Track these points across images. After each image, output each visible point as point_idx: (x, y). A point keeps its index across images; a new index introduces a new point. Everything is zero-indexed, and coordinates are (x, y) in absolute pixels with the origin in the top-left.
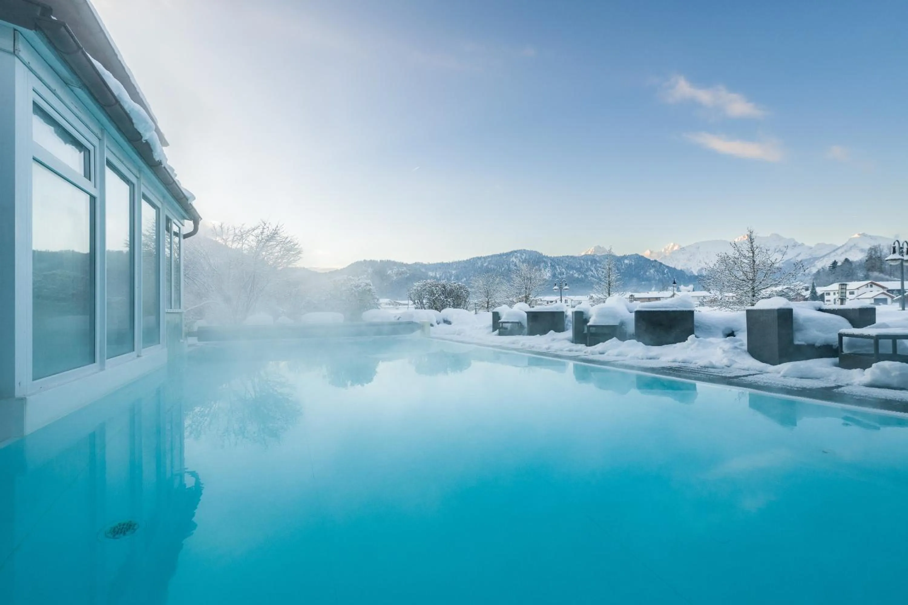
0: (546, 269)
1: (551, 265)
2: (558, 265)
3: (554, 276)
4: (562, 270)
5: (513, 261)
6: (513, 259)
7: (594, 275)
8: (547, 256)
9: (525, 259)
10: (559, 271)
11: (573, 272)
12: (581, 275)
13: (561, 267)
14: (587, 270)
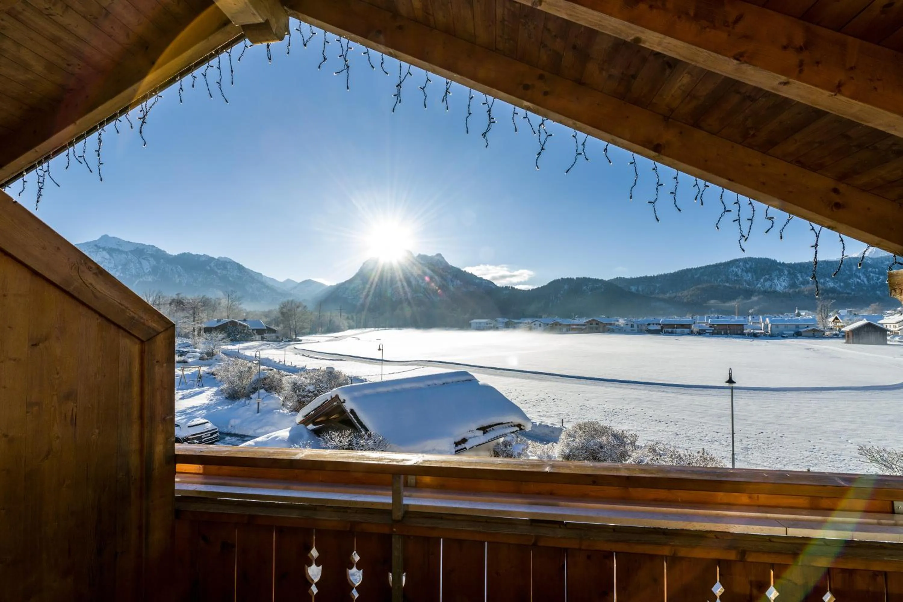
0: (780, 278)
1: (789, 273)
2: (801, 272)
3: (793, 285)
4: (807, 278)
5: (733, 271)
6: (735, 269)
7: (862, 282)
8: (783, 263)
9: (751, 267)
10: (801, 279)
11: (826, 280)
12: (839, 282)
13: (805, 275)
14: (850, 277)
